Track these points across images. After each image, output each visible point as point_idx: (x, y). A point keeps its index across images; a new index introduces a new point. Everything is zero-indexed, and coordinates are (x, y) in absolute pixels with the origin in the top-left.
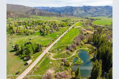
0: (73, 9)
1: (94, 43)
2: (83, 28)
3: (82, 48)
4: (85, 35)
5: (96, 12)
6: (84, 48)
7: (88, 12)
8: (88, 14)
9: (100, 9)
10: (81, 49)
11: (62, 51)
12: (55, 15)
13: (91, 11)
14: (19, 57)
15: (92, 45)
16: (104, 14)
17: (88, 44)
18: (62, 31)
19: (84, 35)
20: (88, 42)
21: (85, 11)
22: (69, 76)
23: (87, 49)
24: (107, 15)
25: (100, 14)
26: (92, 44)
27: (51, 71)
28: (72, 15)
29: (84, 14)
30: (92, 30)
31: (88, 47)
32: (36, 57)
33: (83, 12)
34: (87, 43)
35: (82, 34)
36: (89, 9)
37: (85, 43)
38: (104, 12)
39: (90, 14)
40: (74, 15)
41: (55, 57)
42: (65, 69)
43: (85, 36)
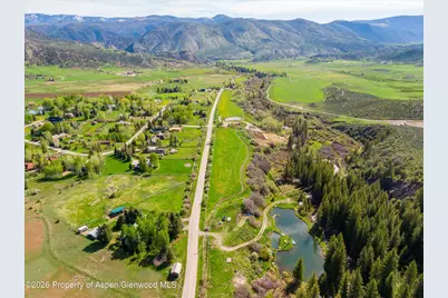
0: (180, 28)
1: (302, 181)
2: (249, 124)
3: (278, 202)
4: (267, 152)
5: (265, 41)
6: (283, 201)
7: (240, 41)
8: (237, 48)
9: (277, 29)
10: (274, 203)
11: (234, 221)
12: (114, 57)
13: (246, 38)
14: (133, 260)
15: (298, 186)
16: (292, 51)
17: (286, 186)
18: (192, 143)
19: (265, 152)
20: (286, 180)
21: (228, 36)
22: (279, 282)
23: (289, 200)
24: (302, 54)
25: (280, 51)
26: (296, 183)
27: (240, 281)
28: (183, 56)
29: (224, 50)
30: (280, 130)
31: (290, 196)
32: (182, 252)
33: (222, 40)
34: (284, 183)
35: (259, 151)
36: (242, 30)
37: (278, 183)
38: (292, 43)
39: (247, 49)
40: (192, 58)
41: (230, 244)
42: (263, 267)
43: (268, 157)
